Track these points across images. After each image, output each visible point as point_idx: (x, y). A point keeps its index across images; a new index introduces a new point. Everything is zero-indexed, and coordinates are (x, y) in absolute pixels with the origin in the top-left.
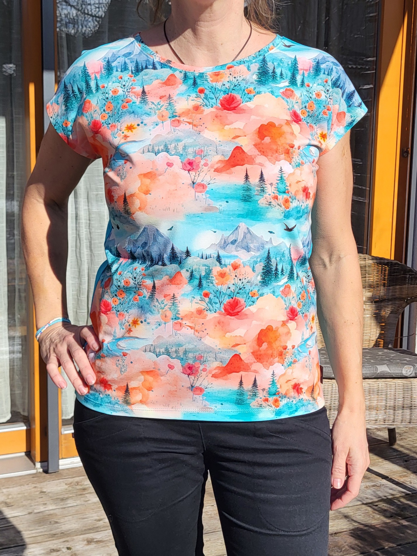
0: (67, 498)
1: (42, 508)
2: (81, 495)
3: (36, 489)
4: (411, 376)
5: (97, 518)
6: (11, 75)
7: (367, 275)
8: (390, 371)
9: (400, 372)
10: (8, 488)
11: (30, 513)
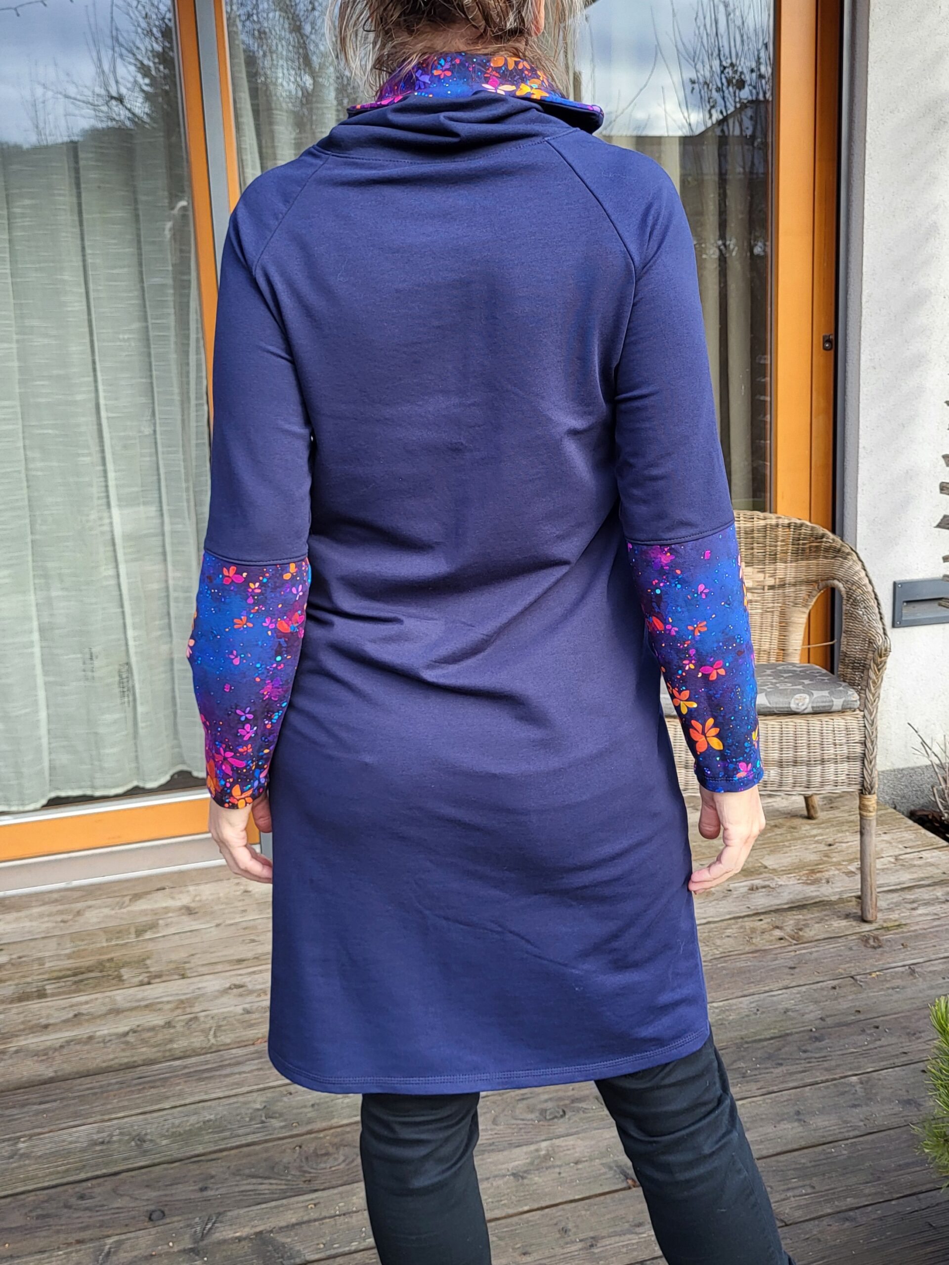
1: (237, 918)
3: (237, 888)
4: (806, 711)
7: (755, 545)
8: (769, 705)
9: (786, 705)
10: (198, 884)
11: (218, 925)
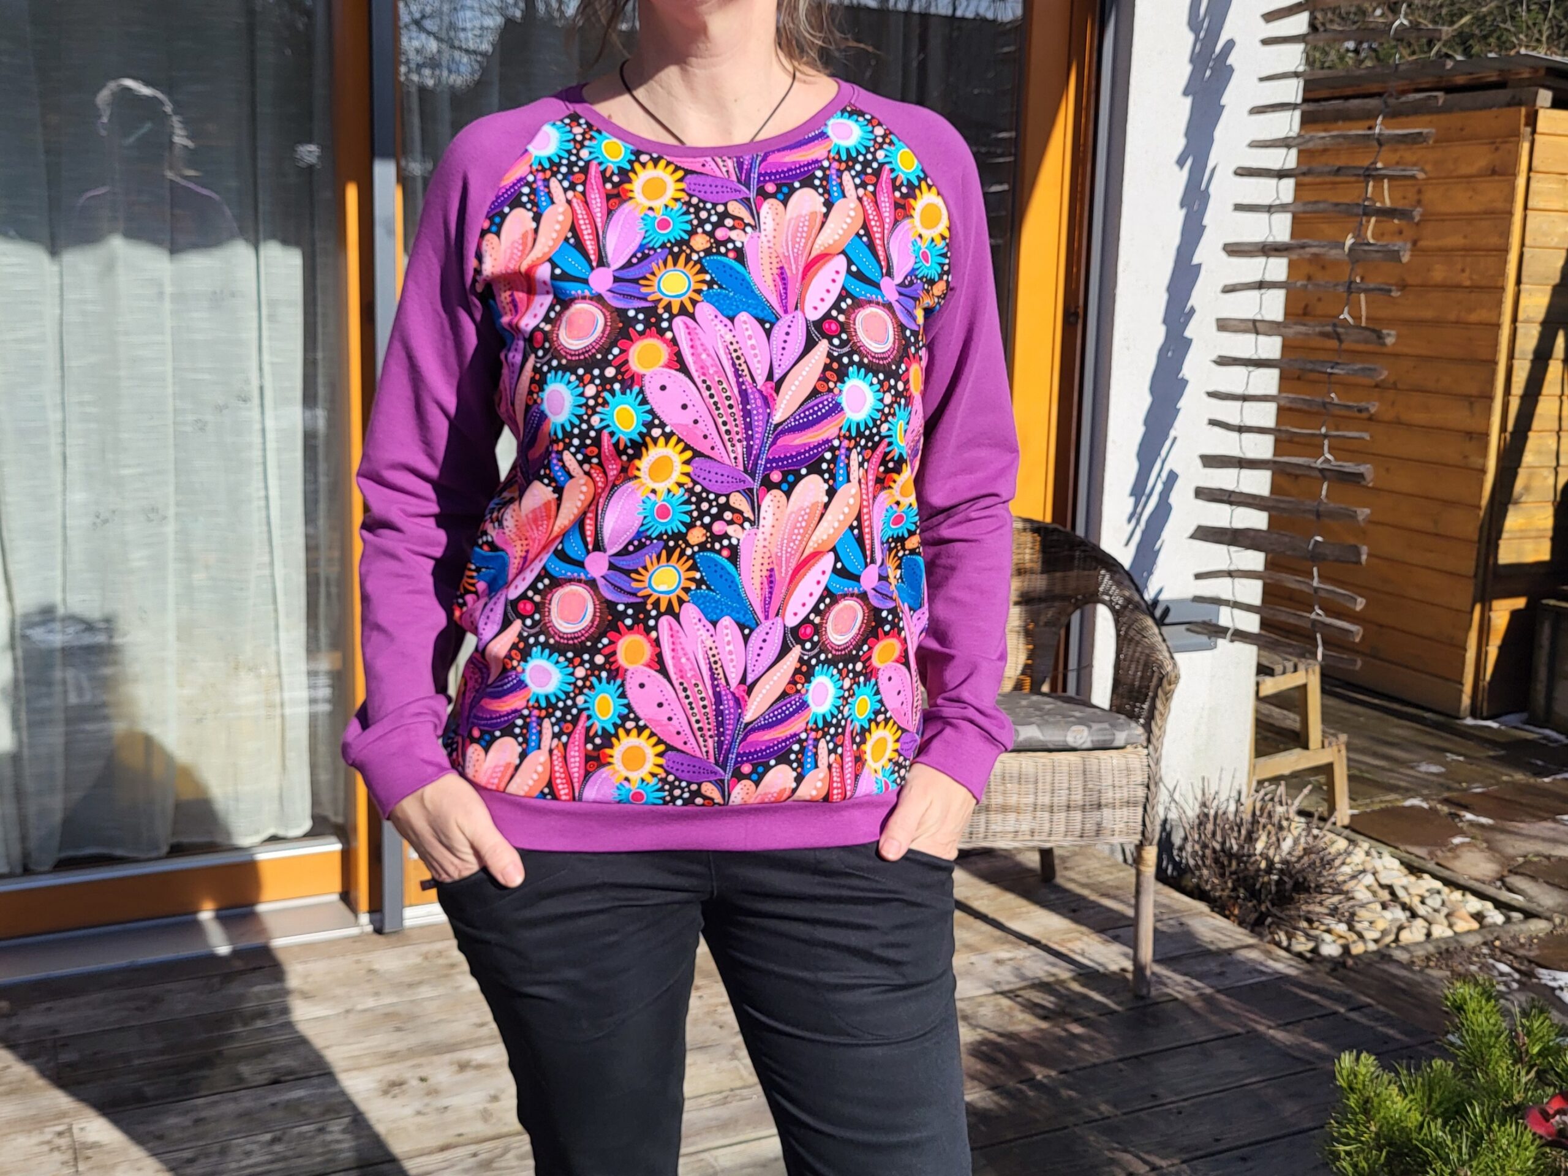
0: (420, 983)
1: (370, 1003)
2: (446, 976)
3: (358, 966)
4: (1085, 746)
5: (478, 1021)
6: (311, 167)
8: (1041, 738)
9: (1061, 738)
